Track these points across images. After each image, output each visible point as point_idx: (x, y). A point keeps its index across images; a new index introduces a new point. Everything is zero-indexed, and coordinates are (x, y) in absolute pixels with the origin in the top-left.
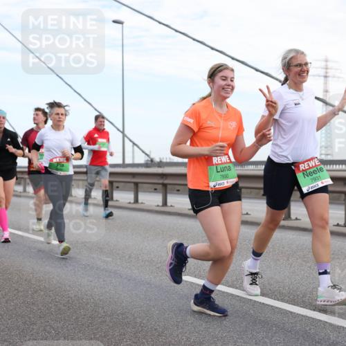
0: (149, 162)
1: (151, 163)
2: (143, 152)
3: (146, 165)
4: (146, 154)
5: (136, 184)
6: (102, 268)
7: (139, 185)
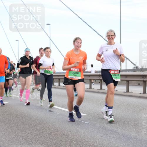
0: (135, 68)
1: (136, 69)
2: (132, 63)
3: (134, 70)
4: (134, 64)
5: (128, 81)
6: (108, 129)
7: (129, 81)
